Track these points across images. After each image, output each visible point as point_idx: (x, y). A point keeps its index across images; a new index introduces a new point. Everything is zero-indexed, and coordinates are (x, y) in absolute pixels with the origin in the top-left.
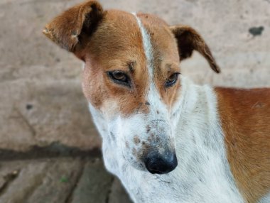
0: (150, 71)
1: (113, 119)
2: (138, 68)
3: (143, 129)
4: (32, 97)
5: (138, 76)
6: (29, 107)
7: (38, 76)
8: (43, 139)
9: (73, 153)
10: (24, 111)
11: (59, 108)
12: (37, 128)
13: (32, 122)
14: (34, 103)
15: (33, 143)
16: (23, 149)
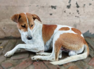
0: (28, 25)
1: (23, 32)
2: (26, 25)
3: (27, 34)
4: (5, 26)
5: (26, 26)
6: (4, 28)
7: (7, 21)
8: (7, 35)
9: (14, 38)
10: (3, 29)
11: (11, 28)
12: (6, 33)
13: (5, 31)
14: (5, 27)
15: (5, 36)
16: (2, 38)
